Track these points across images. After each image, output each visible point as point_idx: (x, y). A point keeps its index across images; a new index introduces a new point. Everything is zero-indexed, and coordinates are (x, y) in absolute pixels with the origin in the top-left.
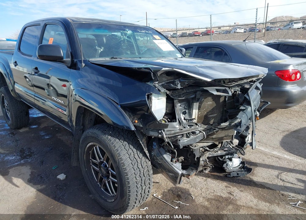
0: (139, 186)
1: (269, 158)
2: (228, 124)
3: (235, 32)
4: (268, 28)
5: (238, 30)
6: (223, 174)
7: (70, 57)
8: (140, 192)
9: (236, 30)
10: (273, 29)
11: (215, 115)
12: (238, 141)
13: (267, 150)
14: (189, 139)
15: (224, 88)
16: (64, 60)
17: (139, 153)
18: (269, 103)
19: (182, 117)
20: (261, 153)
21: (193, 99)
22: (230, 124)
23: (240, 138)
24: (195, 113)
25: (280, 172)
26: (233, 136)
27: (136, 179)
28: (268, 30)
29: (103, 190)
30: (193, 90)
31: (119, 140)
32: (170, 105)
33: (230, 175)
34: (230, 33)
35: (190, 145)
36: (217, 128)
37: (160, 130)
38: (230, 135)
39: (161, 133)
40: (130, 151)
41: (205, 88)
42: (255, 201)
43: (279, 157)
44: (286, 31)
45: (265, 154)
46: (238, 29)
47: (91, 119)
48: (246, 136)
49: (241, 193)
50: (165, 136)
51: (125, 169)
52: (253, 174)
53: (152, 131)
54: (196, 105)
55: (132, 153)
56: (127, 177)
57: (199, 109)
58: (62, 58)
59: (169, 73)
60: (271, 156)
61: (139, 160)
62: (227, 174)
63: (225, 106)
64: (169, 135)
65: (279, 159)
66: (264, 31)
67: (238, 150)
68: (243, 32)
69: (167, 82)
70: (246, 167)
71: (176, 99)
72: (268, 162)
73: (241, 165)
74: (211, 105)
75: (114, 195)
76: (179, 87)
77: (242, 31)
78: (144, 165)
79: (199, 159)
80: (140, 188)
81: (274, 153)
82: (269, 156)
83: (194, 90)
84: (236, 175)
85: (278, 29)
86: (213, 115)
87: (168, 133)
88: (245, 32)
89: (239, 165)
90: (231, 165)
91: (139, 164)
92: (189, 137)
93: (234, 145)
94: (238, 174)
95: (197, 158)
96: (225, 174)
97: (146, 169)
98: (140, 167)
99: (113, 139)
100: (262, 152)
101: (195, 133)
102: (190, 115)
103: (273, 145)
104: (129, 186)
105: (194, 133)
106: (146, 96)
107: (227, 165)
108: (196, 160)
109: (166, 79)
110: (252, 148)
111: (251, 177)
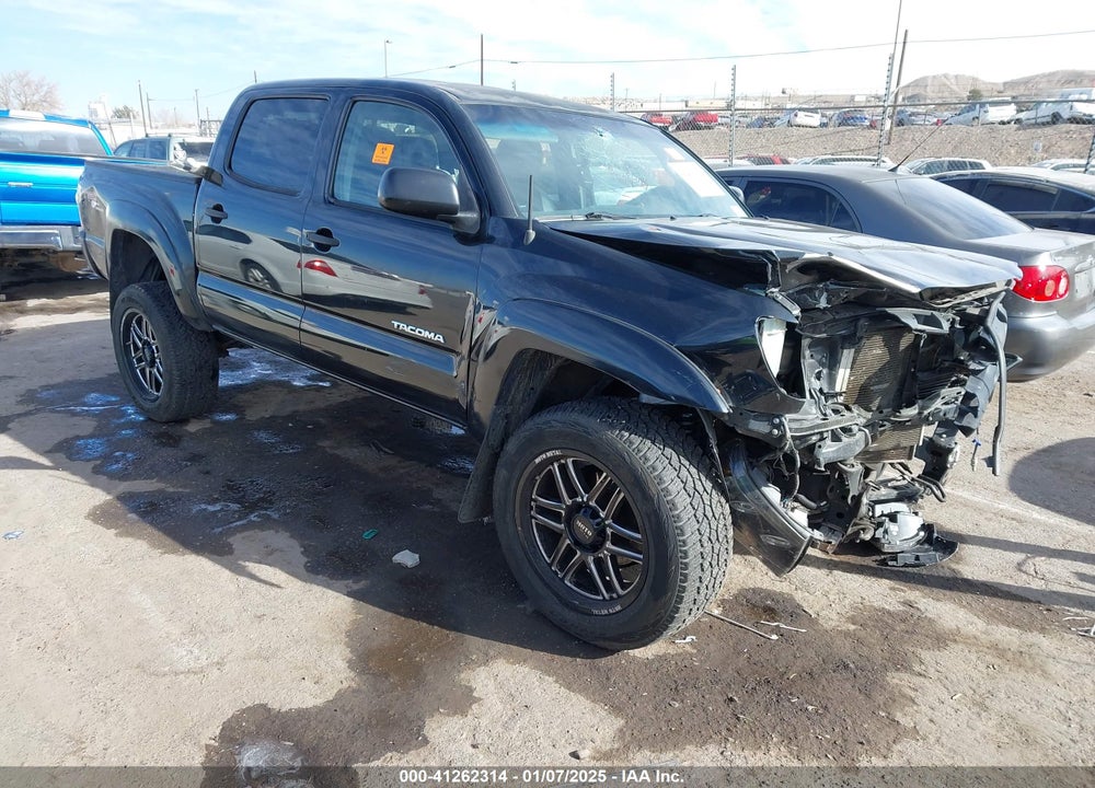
0: (706, 565)
1: (991, 519)
2: (917, 411)
3: (790, 124)
4: (902, 116)
5: (802, 118)
6: (874, 558)
7: (477, 206)
8: (706, 583)
9: (796, 115)
10: (919, 120)
11: (886, 385)
12: (924, 463)
13: (978, 499)
14: (837, 445)
15: (928, 312)
16: (459, 215)
17: (703, 479)
18: (1020, 359)
19: (816, 384)
20: (965, 506)
21: (844, 338)
22: (920, 413)
23: (929, 456)
24: (843, 377)
25: (1023, 556)
26: (912, 447)
27: (702, 546)
28: (900, 123)
29: (569, 584)
30: (848, 315)
31: (653, 443)
32: (790, 352)
33: (896, 560)
34: (772, 125)
35: (840, 462)
36: (889, 421)
37: (778, 417)
38: (905, 445)
39: (780, 426)
40: (684, 472)
41: (890, 310)
42: (981, 624)
43: (1017, 517)
44: (963, 128)
45: (979, 510)
46: (800, 114)
47: (532, 389)
48: (950, 451)
49: (939, 605)
50: (789, 434)
51: (678, 516)
52: (959, 560)
53: (755, 418)
54: (847, 355)
55: (690, 478)
56: (681, 538)
57: (852, 368)
58: (453, 210)
59: (810, 268)
60: (995, 514)
61: (705, 496)
62: (885, 559)
63: (913, 361)
64: (797, 430)
65: (1020, 522)
66: (888, 125)
67: (928, 486)
68: (817, 123)
69: (797, 289)
70: (939, 541)
71: (807, 337)
72: (990, 530)
73: (922, 534)
74: (880, 357)
75: (615, 595)
76: (823, 304)
77: (815, 120)
78: (718, 511)
79: (857, 500)
80: (708, 573)
81: (1001, 506)
82: (989, 515)
83: (852, 314)
84: (912, 561)
85: (935, 120)
86: (880, 386)
87: (795, 426)
88: (824, 125)
89: (917, 535)
90: (895, 534)
91: (708, 508)
92: (840, 440)
93: (915, 476)
94: (917, 558)
95: (853, 497)
96: (878, 558)
97: (722, 522)
98: (710, 515)
99: (636, 440)
100: (966, 504)
101: (850, 430)
102: (832, 380)
103: (992, 487)
104: (686, 564)
105: (847, 430)
106: (756, 326)
107: (886, 532)
108: (849, 502)
109: (797, 283)
110: (994, 472)
111: (953, 566)
